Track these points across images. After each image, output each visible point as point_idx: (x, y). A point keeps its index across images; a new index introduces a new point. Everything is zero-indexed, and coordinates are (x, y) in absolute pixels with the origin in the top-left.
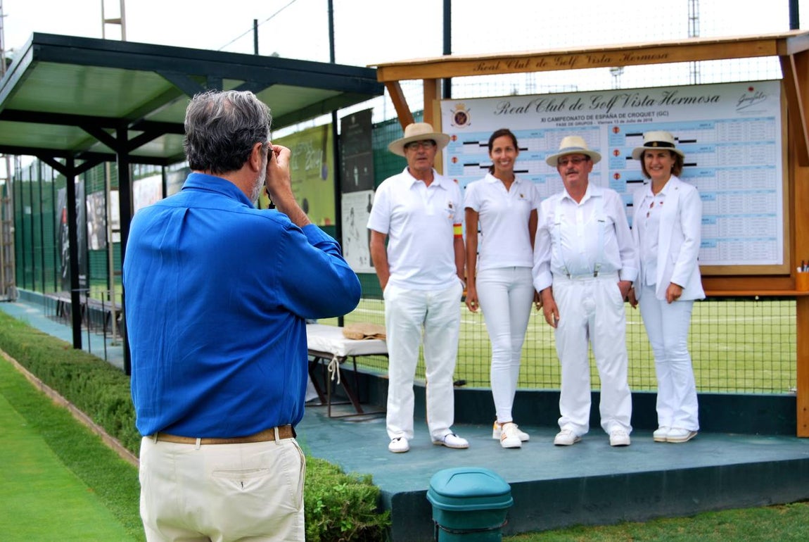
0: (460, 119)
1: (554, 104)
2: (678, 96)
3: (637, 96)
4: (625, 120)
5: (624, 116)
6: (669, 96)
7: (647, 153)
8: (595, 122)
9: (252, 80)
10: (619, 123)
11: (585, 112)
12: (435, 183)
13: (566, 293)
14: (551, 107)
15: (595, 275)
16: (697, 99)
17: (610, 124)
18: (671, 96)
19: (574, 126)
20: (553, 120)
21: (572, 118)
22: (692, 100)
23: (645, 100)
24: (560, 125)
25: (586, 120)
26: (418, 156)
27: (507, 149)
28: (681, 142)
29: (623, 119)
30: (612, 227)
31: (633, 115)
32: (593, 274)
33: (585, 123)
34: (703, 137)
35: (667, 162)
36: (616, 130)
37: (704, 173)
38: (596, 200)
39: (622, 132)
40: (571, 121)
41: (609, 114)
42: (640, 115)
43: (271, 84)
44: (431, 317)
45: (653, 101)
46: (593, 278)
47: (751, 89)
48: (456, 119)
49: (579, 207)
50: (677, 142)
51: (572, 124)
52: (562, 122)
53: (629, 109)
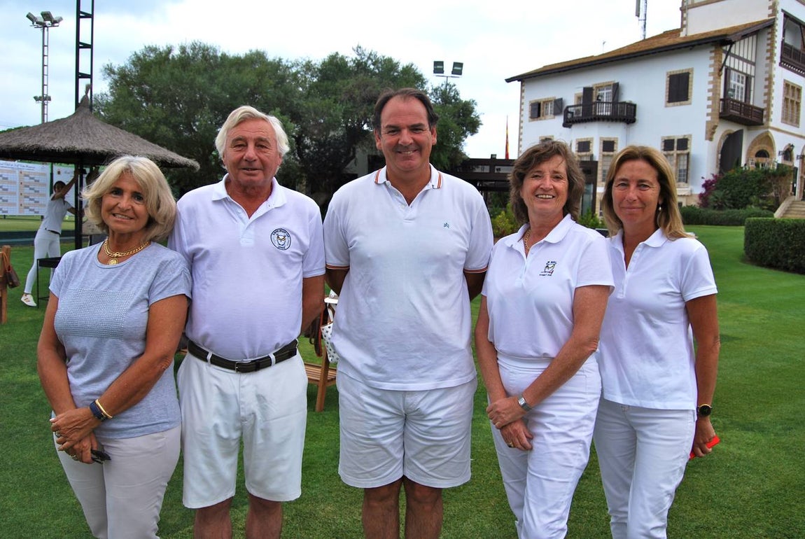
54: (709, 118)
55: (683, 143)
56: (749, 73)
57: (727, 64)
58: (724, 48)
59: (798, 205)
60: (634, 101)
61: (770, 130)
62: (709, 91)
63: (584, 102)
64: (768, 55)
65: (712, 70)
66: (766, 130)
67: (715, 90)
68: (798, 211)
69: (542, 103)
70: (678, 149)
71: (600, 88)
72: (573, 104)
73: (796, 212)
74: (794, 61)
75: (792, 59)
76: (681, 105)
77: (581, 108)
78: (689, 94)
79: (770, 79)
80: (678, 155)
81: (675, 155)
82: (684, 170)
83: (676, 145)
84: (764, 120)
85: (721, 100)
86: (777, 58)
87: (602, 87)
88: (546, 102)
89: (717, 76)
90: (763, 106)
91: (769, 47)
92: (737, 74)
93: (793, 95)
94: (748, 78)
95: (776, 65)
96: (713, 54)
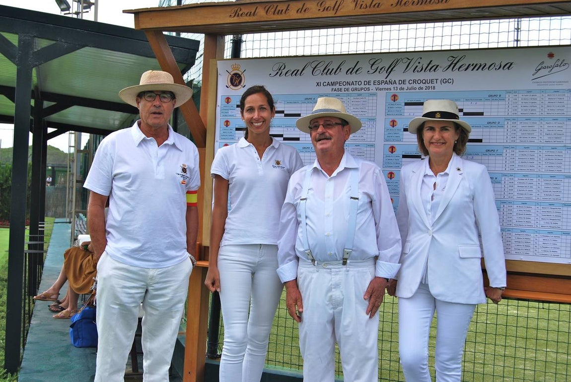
0: (236, 80)
1: (331, 67)
2: (466, 62)
3: (419, 60)
4: (405, 87)
5: (404, 82)
6: (455, 62)
7: (427, 125)
8: (372, 87)
9: (63, 40)
10: (398, 91)
11: (362, 77)
12: (170, 141)
13: (310, 282)
14: (327, 71)
15: (345, 263)
16: (487, 66)
17: (389, 91)
18: (458, 62)
19: (351, 92)
20: (328, 84)
21: (348, 83)
22: (482, 67)
23: (428, 65)
24: (335, 90)
25: (363, 86)
26: (153, 109)
27: (261, 108)
28: (465, 114)
29: (402, 86)
30: (368, 206)
31: (415, 81)
32: (342, 262)
33: (362, 89)
34: (492, 110)
35: (450, 136)
36: (395, 97)
37: (490, 152)
38: (351, 173)
39: (402, 100)
40: (347, 87)
41: (388, 80)
42: (422, 82)
43: (83, 46)
44: (151, 299)
45: (437, 66)
46: (341, 266)
47: (551, 56)
48: (231, 80)
49: (330, 180)
50: (462, 113)
51: (348, 90)
52: (337, 86)
53: (410, 76)
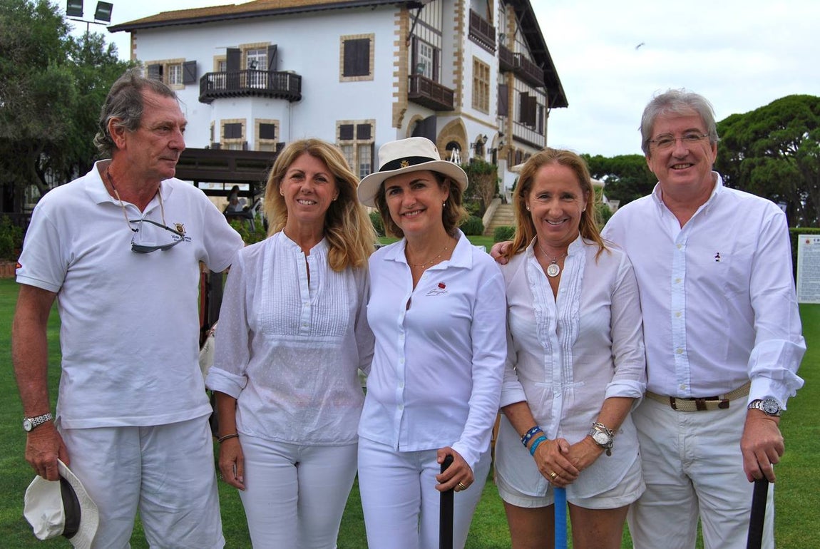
54: (396, 100)
55: (365, 130)
56: (436, 45)
57: (414, 32)
58: (411, 11)
59: (505, 210)
60: (299, 72)
61: (462, 118)
62: (395, 64)
63: (227, 69)
64: (456, 24)
65: (397, 38)
66: (456, 117)
67: (401, 64)
68: (506, 216)
69: (164, 66)
70: (358, 138)
71: (250, 50)
72: (211, 70)
73: (504, 218)
74: (482, 34)
75: (479, 32)
76: (360, 80)
77: (224, 77)
78: (370, 67)
79: (459, 54)
80: (359, 145)
81: (355, 145)
82: (368, 165)
83: (355, 132)
84: (455, 104)
85: (409, 77)
86: (466, 30)
87: (252, 49)
88: (171, 65)
89: (404, 46)
90: (452, 87)
91: (457, 15)
92: (425, 45)
93: (482, 76)
94: (436, 51)
95: (465, 37)
96: (398, 19)
